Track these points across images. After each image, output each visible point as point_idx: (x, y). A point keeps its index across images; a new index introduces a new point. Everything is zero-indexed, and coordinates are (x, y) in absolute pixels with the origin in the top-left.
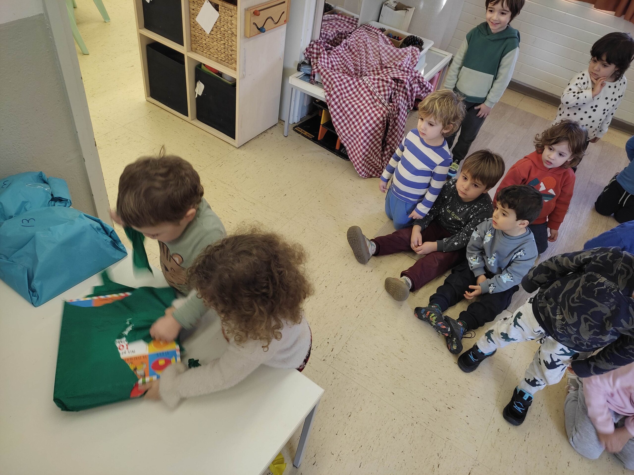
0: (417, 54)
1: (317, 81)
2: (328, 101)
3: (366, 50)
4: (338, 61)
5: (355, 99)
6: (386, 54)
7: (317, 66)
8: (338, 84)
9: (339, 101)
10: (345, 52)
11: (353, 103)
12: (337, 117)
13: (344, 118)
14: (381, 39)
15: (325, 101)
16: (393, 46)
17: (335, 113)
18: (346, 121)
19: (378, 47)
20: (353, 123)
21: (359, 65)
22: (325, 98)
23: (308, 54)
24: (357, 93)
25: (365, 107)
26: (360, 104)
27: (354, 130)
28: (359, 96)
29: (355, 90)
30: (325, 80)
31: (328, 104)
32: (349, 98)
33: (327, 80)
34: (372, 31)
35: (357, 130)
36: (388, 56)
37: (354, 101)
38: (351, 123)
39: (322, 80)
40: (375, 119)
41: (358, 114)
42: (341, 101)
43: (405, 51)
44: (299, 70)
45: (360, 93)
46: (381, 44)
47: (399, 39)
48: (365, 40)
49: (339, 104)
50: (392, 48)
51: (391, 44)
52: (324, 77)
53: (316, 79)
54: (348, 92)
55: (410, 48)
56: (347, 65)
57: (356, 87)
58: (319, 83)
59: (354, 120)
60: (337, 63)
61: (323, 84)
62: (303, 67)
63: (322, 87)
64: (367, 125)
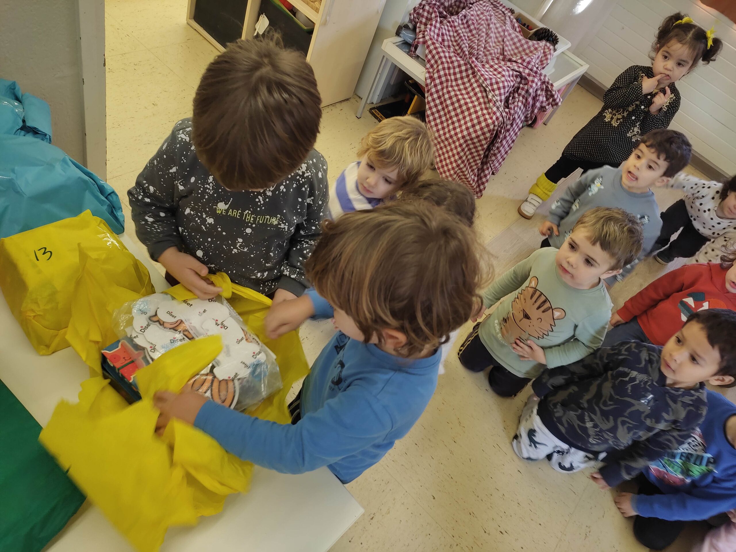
0: (550, 54)
1: (417, 55)
2: (427, 85)
3: (487, 31)
4: (450, 36)
5: (464, 92)
6: (511, 42)
7: (424, 34)
8: (446, 65)
9: (442, 89)
10: (462, 26)
11: (460, 97)
12: (434, 110)
13: (442, 113)
14: (508, 22)
15: (423, 85)
16: (521, 35)
17: (432, 104)
18: (444, 119)
19: (504, 31)
20: (453, 123)
21: (475, 48)
22: (424, 80)
23: (415, 15)
24: (468, 85)
25: (474, 106)
26: (468, 100)
27: (453, 133)
28: (470, 89)
29: (466, 80)
30: (430, 56)
31: (426, 90)
32: (456, 88)
33: (433, 57)
34: (499, 9)
35: (456, 134)
36: (513, 47)
37: (462, 94)
38: (450, 122)
39: (426, 56)
40: (483, 124)
41: (462, 112)
42: (445, 91)
43: (536, 46)
44: (398, 34)
45: (471, 85)
46: (508, 28)
47: (529, 28)
48: (489, 18)
49: (441, 93)
50: (521, 37)
51: (520, 32)
52: (430, 52)
53: (418, 52)
54: (456, 80)
55: (543, 43)
56: (461, 44)
57: (468, 76)
58: (419, 59)
59: (455, 119)
60: (449, 38)
61: (426, 61)
62: (404, 32)
63: (425, 66)
64: (471, 130)
